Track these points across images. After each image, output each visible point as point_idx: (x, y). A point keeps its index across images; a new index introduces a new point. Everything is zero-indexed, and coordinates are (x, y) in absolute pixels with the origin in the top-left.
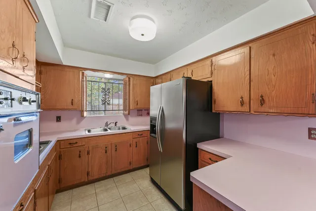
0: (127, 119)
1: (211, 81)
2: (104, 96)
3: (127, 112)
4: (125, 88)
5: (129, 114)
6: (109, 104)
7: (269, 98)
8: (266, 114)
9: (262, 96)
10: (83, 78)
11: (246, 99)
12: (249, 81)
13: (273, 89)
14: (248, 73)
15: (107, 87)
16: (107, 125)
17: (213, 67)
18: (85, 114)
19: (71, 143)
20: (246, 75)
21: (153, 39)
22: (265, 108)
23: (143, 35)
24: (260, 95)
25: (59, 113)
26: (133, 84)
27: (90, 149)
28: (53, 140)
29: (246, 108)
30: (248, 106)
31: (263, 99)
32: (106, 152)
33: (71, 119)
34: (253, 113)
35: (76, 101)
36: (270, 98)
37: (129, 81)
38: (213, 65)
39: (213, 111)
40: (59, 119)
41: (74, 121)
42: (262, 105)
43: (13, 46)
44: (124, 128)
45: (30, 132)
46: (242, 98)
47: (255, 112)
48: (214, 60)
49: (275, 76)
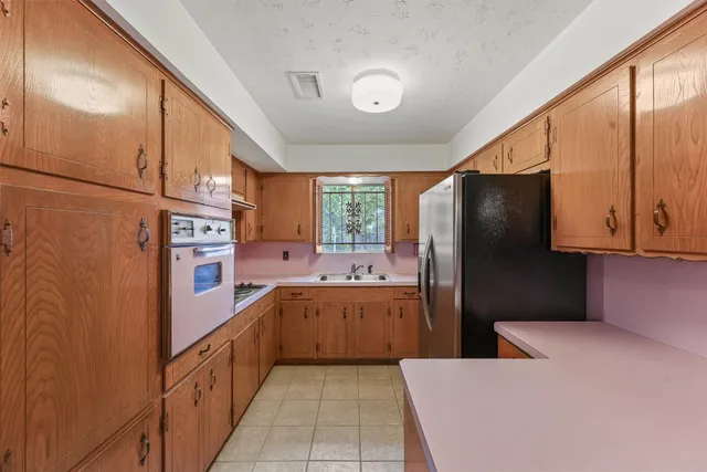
0: (393, 262)
1: (549, 171)
2: (350, 218)
3: (389, 248)
4: (387, 199)
5: (393, 251)
6: (358, 232)
7: (680, 209)
8: (675, 257)
9: (661, 206)
10: (314, 190)
11: (623, 215)
12: (628, 164)
13: (691, 182)
14: (626, 142)
15: (356, 201)
16: (354, 269)
17: (551, 135)
18: (319, 249)
19: (295, 293)
20: (623, 146)
21: (401, 104)
22: (669, 241)
23: (376, 103)
24: (657, 203)
25: (286, 247)
26: (400, 191)
27: (321, 307)
28: (271, 285)
29: (622, 241)
30: (628, 232)
31: (665, 213)
32: (345, 317)
33: (302, 257)
34: (643, 254)
35: (303, 227)
36: (684, 209)
37: (393, 185)
38: (552, 129)
39: (554, 248)
40: (286, 256)
41: (306, 260)
42: (662, 230)
43: (196, 171)
44: (383, 278)
45: (219, 265)
46: (613, 212)
47: (646, 251)
48: (552, 118)
49: (696, 142)
